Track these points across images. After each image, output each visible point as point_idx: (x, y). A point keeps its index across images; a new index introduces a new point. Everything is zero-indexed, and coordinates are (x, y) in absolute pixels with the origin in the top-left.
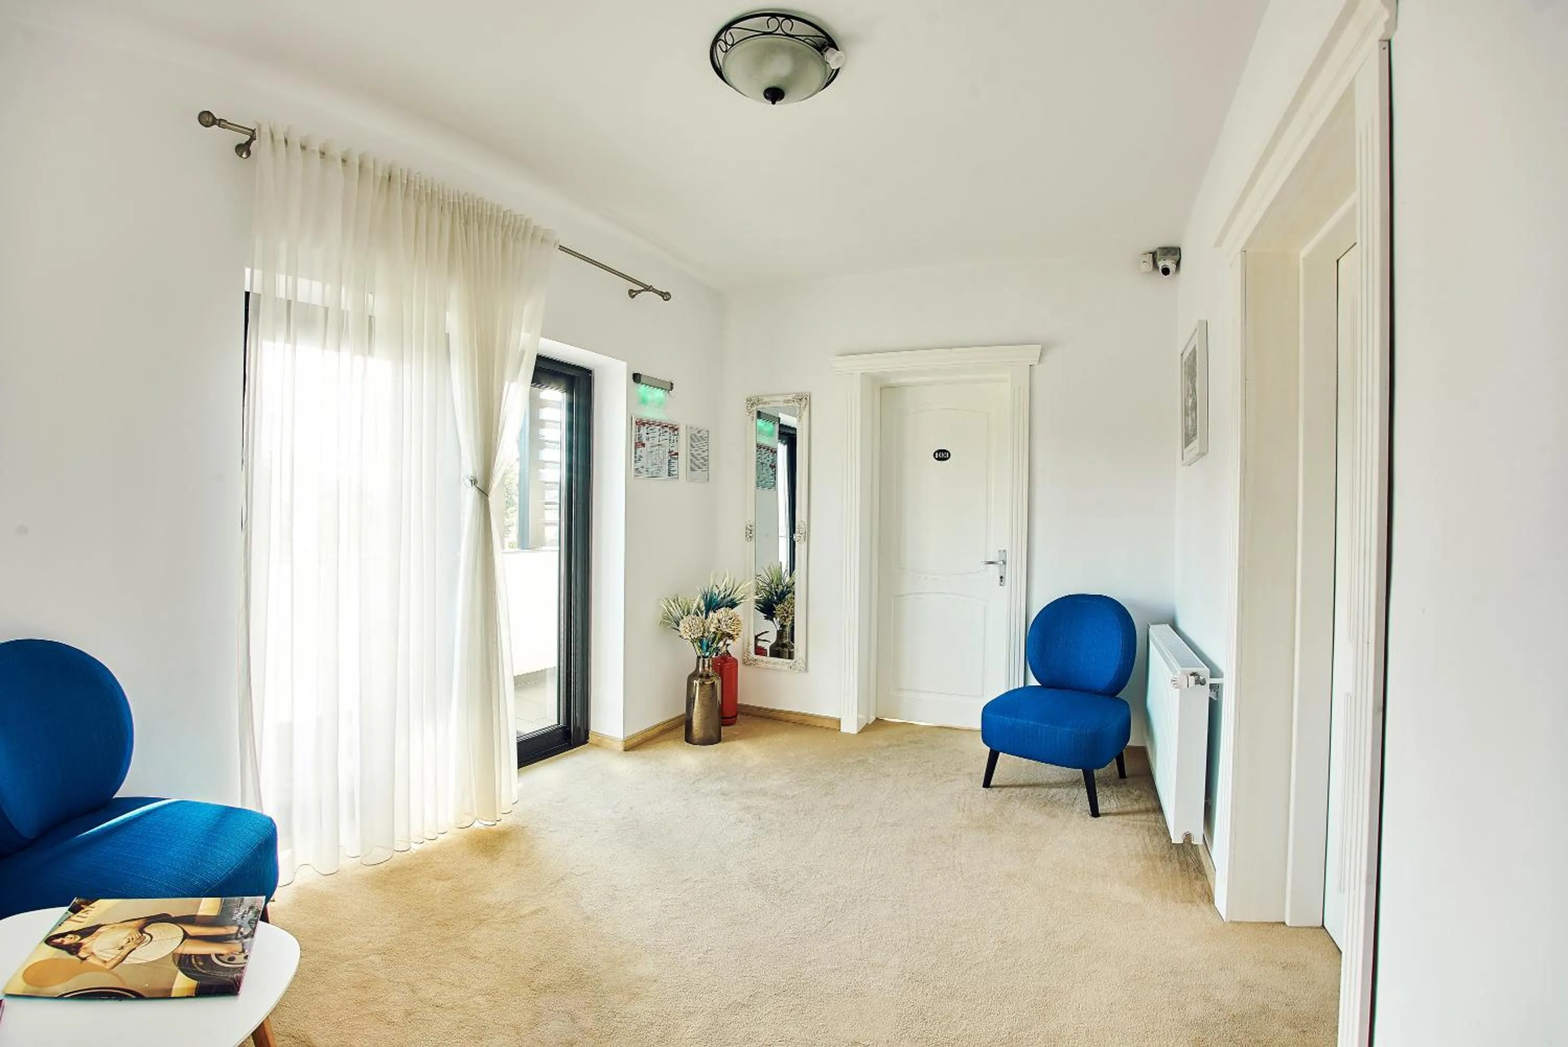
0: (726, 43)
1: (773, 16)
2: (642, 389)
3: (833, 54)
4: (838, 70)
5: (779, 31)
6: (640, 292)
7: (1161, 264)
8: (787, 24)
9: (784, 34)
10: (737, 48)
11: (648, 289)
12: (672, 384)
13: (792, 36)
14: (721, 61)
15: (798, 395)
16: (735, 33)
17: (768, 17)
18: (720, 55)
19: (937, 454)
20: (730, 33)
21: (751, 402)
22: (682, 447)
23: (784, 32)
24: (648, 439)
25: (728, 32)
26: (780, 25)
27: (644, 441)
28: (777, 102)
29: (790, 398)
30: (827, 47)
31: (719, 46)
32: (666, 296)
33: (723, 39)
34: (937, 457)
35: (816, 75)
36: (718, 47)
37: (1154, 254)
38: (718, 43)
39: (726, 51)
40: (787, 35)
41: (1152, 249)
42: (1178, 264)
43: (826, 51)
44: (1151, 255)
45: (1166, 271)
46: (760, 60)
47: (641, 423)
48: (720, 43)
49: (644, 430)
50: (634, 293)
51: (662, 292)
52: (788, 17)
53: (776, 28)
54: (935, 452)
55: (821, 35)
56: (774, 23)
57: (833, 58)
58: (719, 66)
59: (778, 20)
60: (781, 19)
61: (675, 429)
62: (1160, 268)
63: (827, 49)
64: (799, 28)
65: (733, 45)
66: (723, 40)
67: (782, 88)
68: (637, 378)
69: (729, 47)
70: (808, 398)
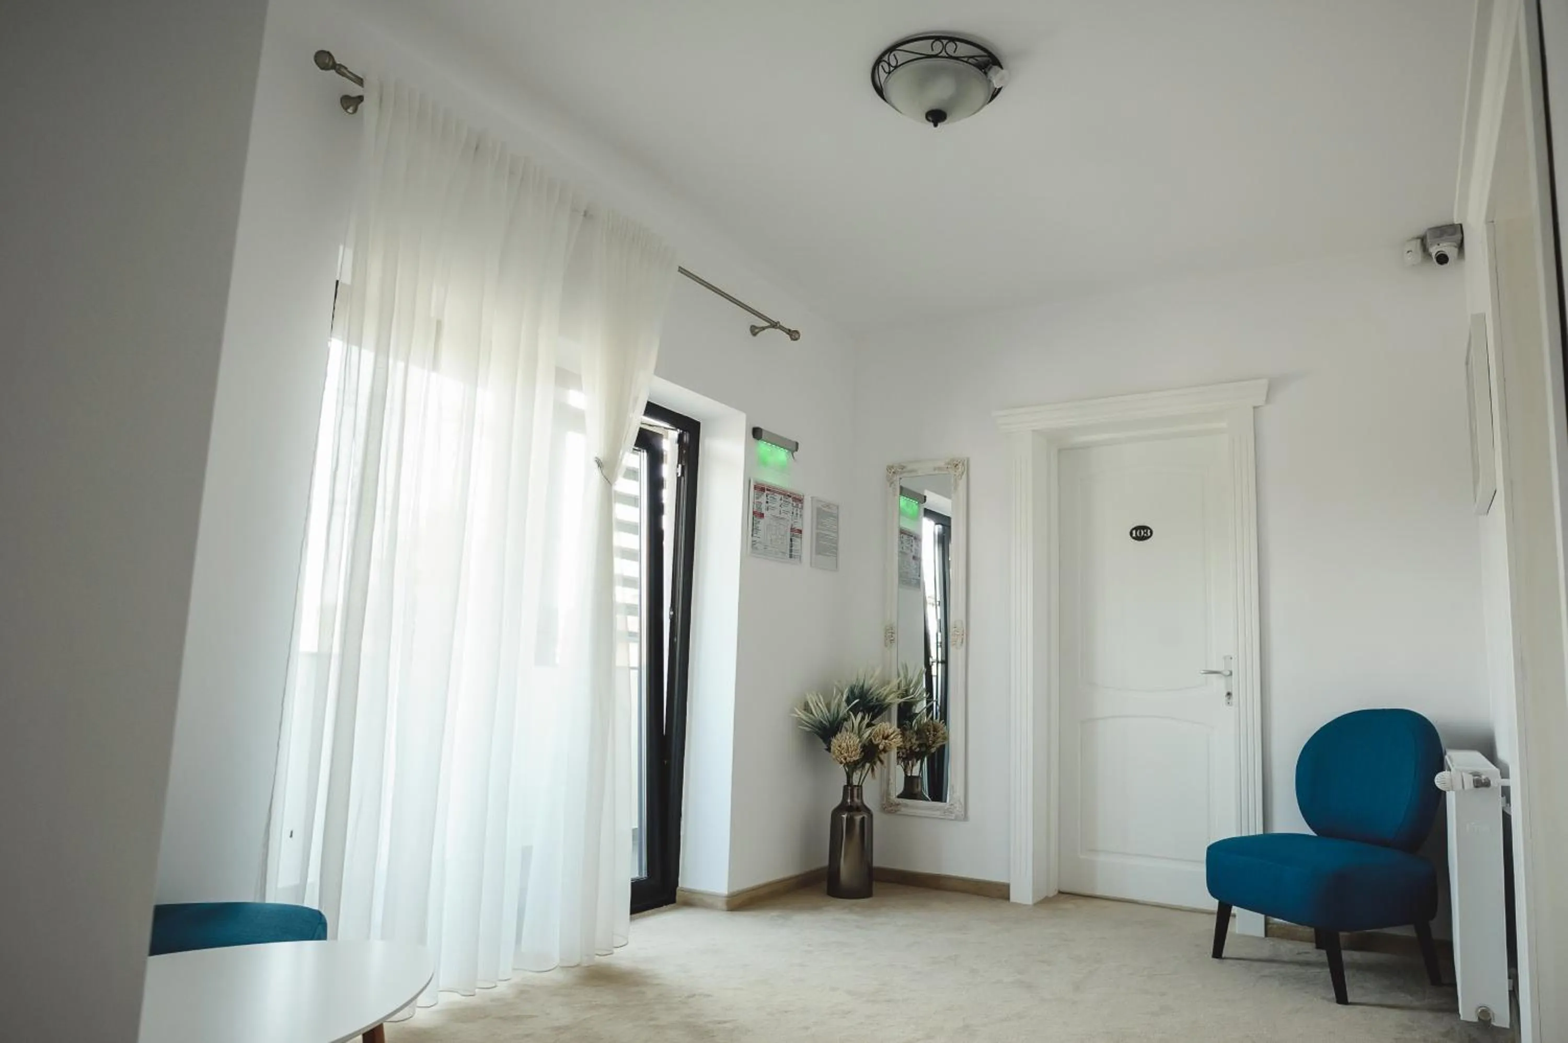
0: (889, 64)
1: (938, 39)
2: (763, 447)
3: (997, 73)
4: (1000, 89)
5: (944, 54)
6: (763, 328)
7: (1434, 250)
8: (950, 47)
9: (947, 56)
10: (900, 71)
11: (774, 325)
12: (797, 444)
13: (957, 58)
14: (882, 80)
15: (953, 460)
16: (901, 56)
17: (932, 41)
18: (883, 75)
19: (1134, 532)
20: (894, 55)
21: (894, 471)
22: (807, 523)
23: (947, 54)
24: (768, 509)
25: (892, 54)
26: (944, 47)
27: (764, 511)
28: (939, 125)
29: (942, 464)
30: (991, 65)
31: (882, 66)
32: (793, 335)
33: (887, 60)
34: (1134, 535)
35: (979, 92)
36: (880, 67)
37: (1423, 239)
38: (881, 64)
39: (889, 73)
40: (950, 57)
41: (1421, 232)
42: (1461, 246)
43: (989, 69)
44: (1419, 241)
45: (1442, 259)
46: (923, 81)
47: (761, 489)
48: (883, 64)
49: (763, 499)
50: (757, 330)
51: (789, 330)
52: (953, 40)
53: (940, 51)
54: (1133, 529)
55: (985, 54)
56: (938, 46)
57: (996, 78)
58: (879, 85)
59: (942, 43)
60: (945, 42)
61: (798, 500)
62: (1434, 255)
63: (991, 67)
64: (963, 50)
65: (896, 67)
66: (885, 61)
67: (943, 109)
68: (757, 433)
69: (892, 69)
70: (966, 463)
